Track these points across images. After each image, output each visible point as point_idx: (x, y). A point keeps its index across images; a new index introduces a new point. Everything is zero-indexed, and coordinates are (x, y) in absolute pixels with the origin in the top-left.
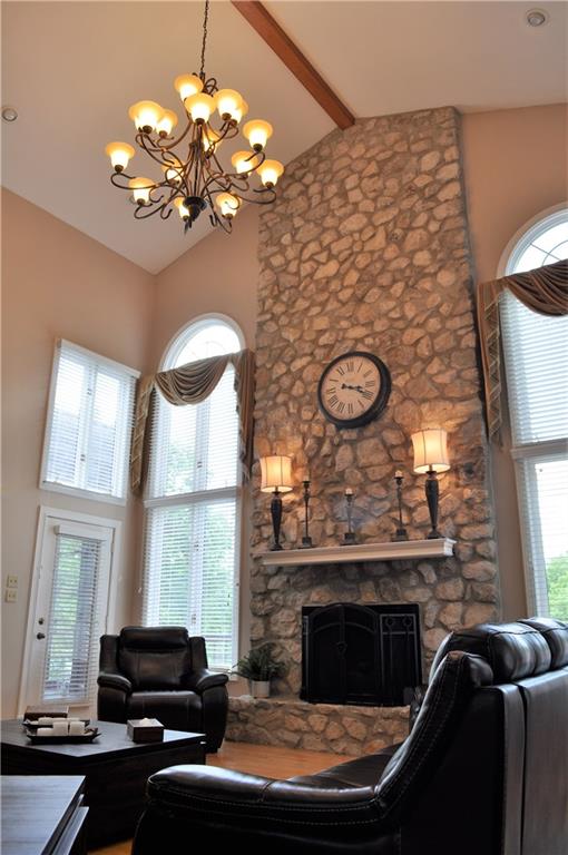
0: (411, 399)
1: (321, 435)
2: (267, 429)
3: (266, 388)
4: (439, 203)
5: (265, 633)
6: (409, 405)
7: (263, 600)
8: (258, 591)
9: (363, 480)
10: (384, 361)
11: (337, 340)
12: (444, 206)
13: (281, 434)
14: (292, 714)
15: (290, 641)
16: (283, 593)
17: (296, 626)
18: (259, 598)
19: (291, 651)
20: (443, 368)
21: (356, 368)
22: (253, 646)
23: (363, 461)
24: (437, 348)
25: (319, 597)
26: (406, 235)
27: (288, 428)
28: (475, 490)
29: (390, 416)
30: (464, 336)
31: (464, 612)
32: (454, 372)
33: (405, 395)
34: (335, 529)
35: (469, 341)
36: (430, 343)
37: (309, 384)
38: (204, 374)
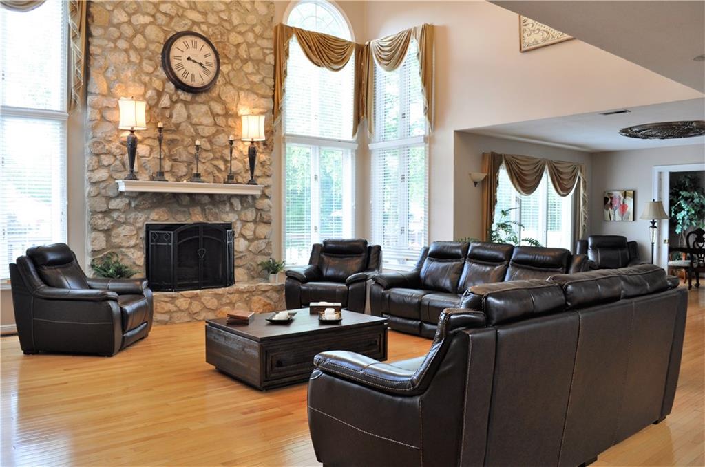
1: (161, 90)
2: (107, 67)
3: (106, 29)
5: (107, 245)
6: (230, 89)
7: (104, 218)
8: (98, 210)
9: (194, 133)
11: (177, 14)
13: (122, 77)
15: (132, 250)
16: (124, 212)
17: (137, 238)
18: (100, 216)
19: (135, 258)
20: (255, 71)
21: (199, 47)
22: (93, 256)
23: (195, 120)
24: (251, 55)
25: (158, 216)
27: (129, 74)
28: (267, 157)
29: (217, 92)
30: (268, 54)
31: (255, 228)
32: (261, 77)
33: (228, 80)
34: (172, 166)
35: (270, 59)
36: (247, 49)
37: (152, 42)
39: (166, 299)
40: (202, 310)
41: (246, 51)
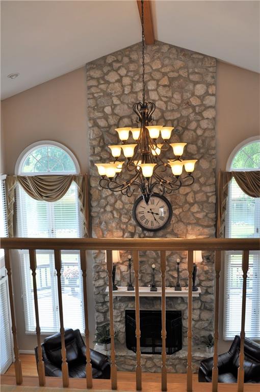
0: (182, 222)
1: (133, 231)
2: (101, 223)
3: (99, 201)
4: (203, 118)
5: (104, 320)
6: (181, 224)
7: (102, 306)
8: (99, 302)
9: (156, 256)
10: (169, 200)
12: (206, 121)
13: (110, 227)
15: (118, 323)
17: (121, 317)
18: (100, 304)
19: (119, 327)
20: (200, 210)
21: (155, 204)
22: (97, 325)
24: (197, 199)
25: (132, 306)
26: (184, 132)
27: (114, 225)
28: (210, 267)
29: (171, 229)
30: (210, 196)
31: (200, 313)
32: (205, 214)
33: (179, 219)
34: (142, 277)
35: (213, 199)
36: (193, 196)
37: (126, 204)
38: (59, 185)
39: (131, 358)
40: (154, 366)
41: (192, 197)
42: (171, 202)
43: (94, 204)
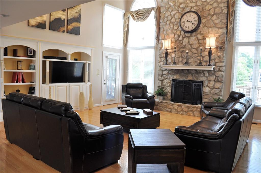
0: (207, 26)
1: (179, 34)
2: (164, 31)
3: (164, 19)
5: (162, 85)
6: (206, 28)
7: (161, 77)
8: (160, 74)
9: (191, 48)
11: (186, 7)
13: (168, 33)
14: (169, 105)
15: (168, 87)
16: (167, 75)
17: (170, 84)
18: (160, 76)
19: (168, 90)
20: (217, 18)
21: (191, 16)
22: (158, 87)
23: (191, 43)
24: (215, 12)
25: (176, 77)
27: (170, 31)
28: (222, 54)
29: (200, 31)
30: (224, 9)
31: (214, 84)
32: (220, 20)
33: (205, 25)
34: (182, 60)
35: (225, 11)
36: (214, 10)
37: (177, 19)
38: (145, 13)
39: (170, 104)
40: (181, 111)
42: (201, 15)
43: (161, 21)
